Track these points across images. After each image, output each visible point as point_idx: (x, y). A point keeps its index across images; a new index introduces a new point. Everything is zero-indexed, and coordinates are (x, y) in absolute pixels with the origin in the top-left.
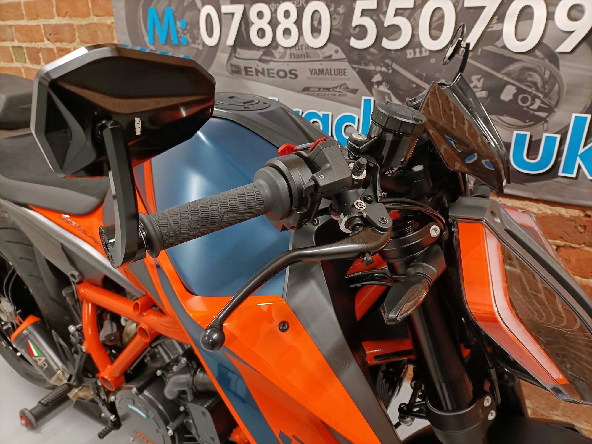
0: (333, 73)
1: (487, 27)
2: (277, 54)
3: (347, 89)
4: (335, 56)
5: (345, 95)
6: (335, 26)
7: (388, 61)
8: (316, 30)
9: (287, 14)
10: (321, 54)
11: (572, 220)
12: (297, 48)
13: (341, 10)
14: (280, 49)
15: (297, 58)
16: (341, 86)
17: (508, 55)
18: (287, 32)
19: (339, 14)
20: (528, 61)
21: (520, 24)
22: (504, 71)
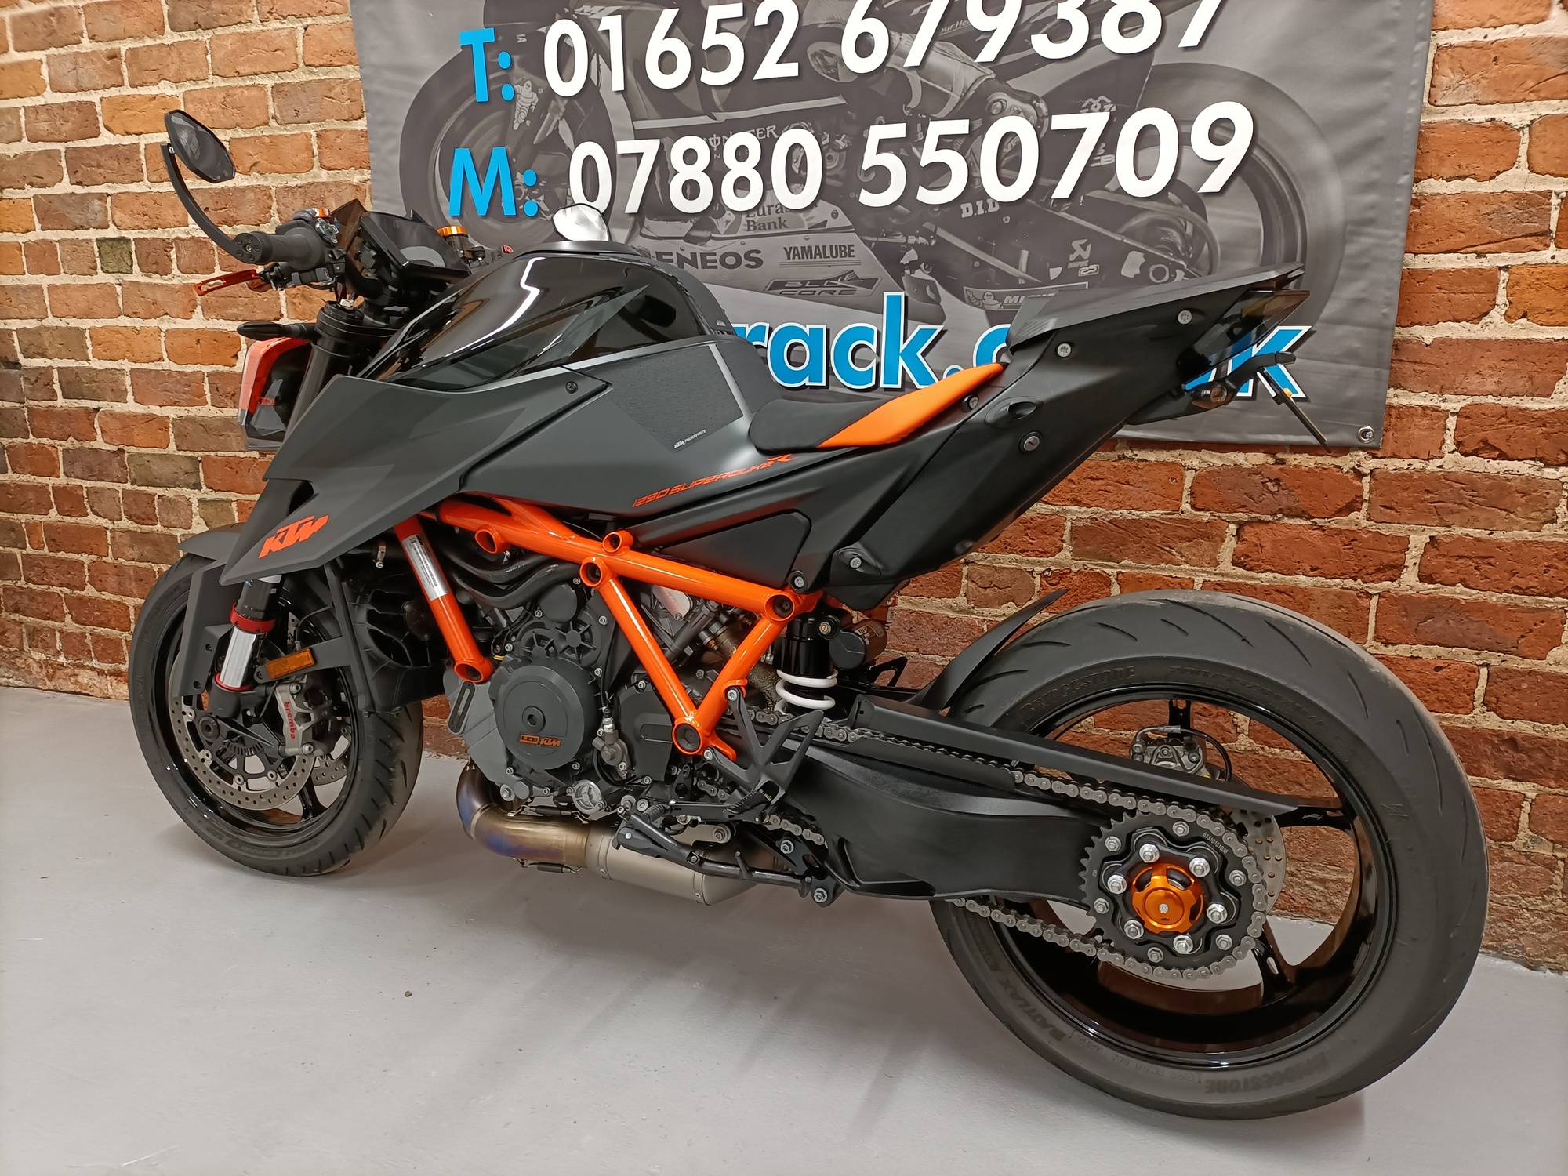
0: (828, 254)
1: (1091, 160)
2: (721, 225)
3: (855, 280)
4: (832, 223)
5: (853, 292)
6: (830, 170)
7: (927, 225)
8: (796, 179)
9: (742, 153)
10: (806, 221)
11: (1256, 471)
12: (761, 212)
13: (841, 143)
14: (729, 216)
15: (760, 229)
16: (843, 276)
17: (1128, 204)
18: (742, 184)
19: (839, 151)
20: (1159, 209)
21: (1141, 153)
22: (1122, 230)
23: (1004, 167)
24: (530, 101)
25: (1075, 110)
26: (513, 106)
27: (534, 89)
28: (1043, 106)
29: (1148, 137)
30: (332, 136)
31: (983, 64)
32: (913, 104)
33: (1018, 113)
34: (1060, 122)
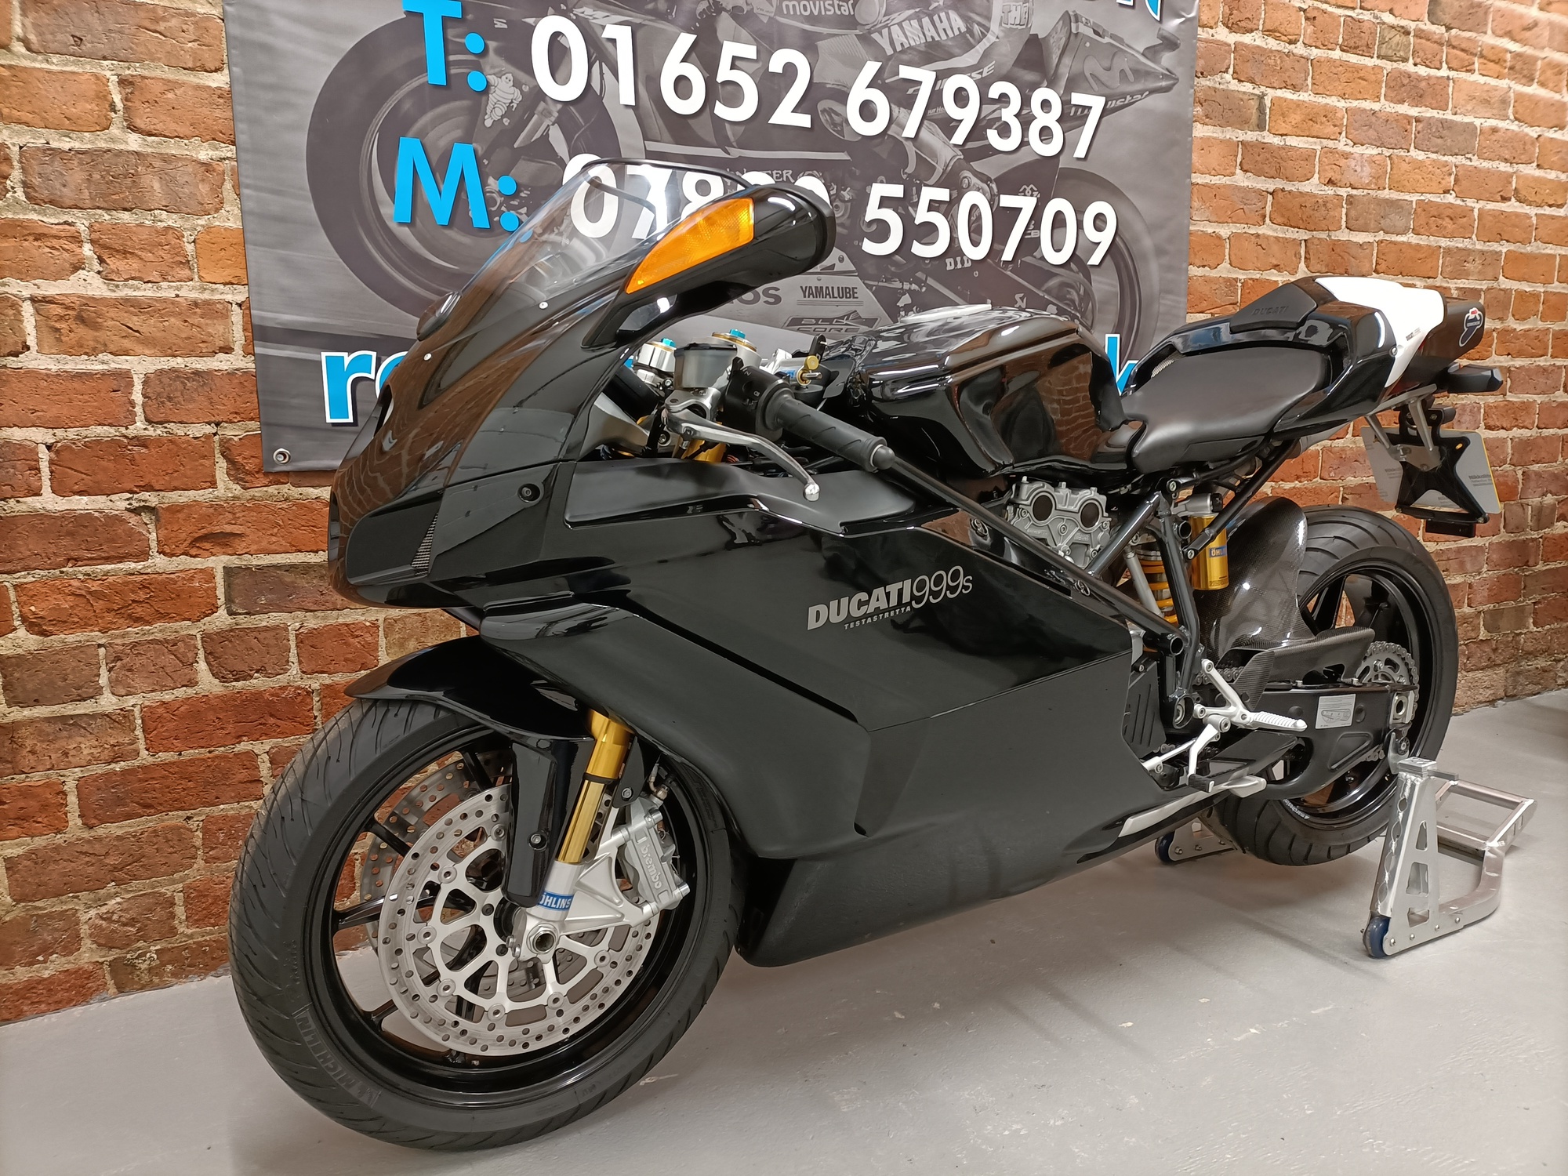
0: (836, 295)
1: (1025, 234)
3: (858, 319)
4: (839, 267)
5: (856, 330)
6: (837, 217)
7: (919, 274)
13: (847, 195)
16: (849, 315)
17: (1047, 269)
19: (843, 201)
20: (1067, 274)
21: (1055, 231)
22: (1044, 289)
23: (973, 232)
24: (511, 97)
25: (1015, 192)
26: (484, 98)
27: (517, 84)
28: (994, 186)
29: (1059, 220)
30: (157, 88)
31: (955, 145)
32: (910, 169)
33: (978, 190)
34: (1006, 201)
